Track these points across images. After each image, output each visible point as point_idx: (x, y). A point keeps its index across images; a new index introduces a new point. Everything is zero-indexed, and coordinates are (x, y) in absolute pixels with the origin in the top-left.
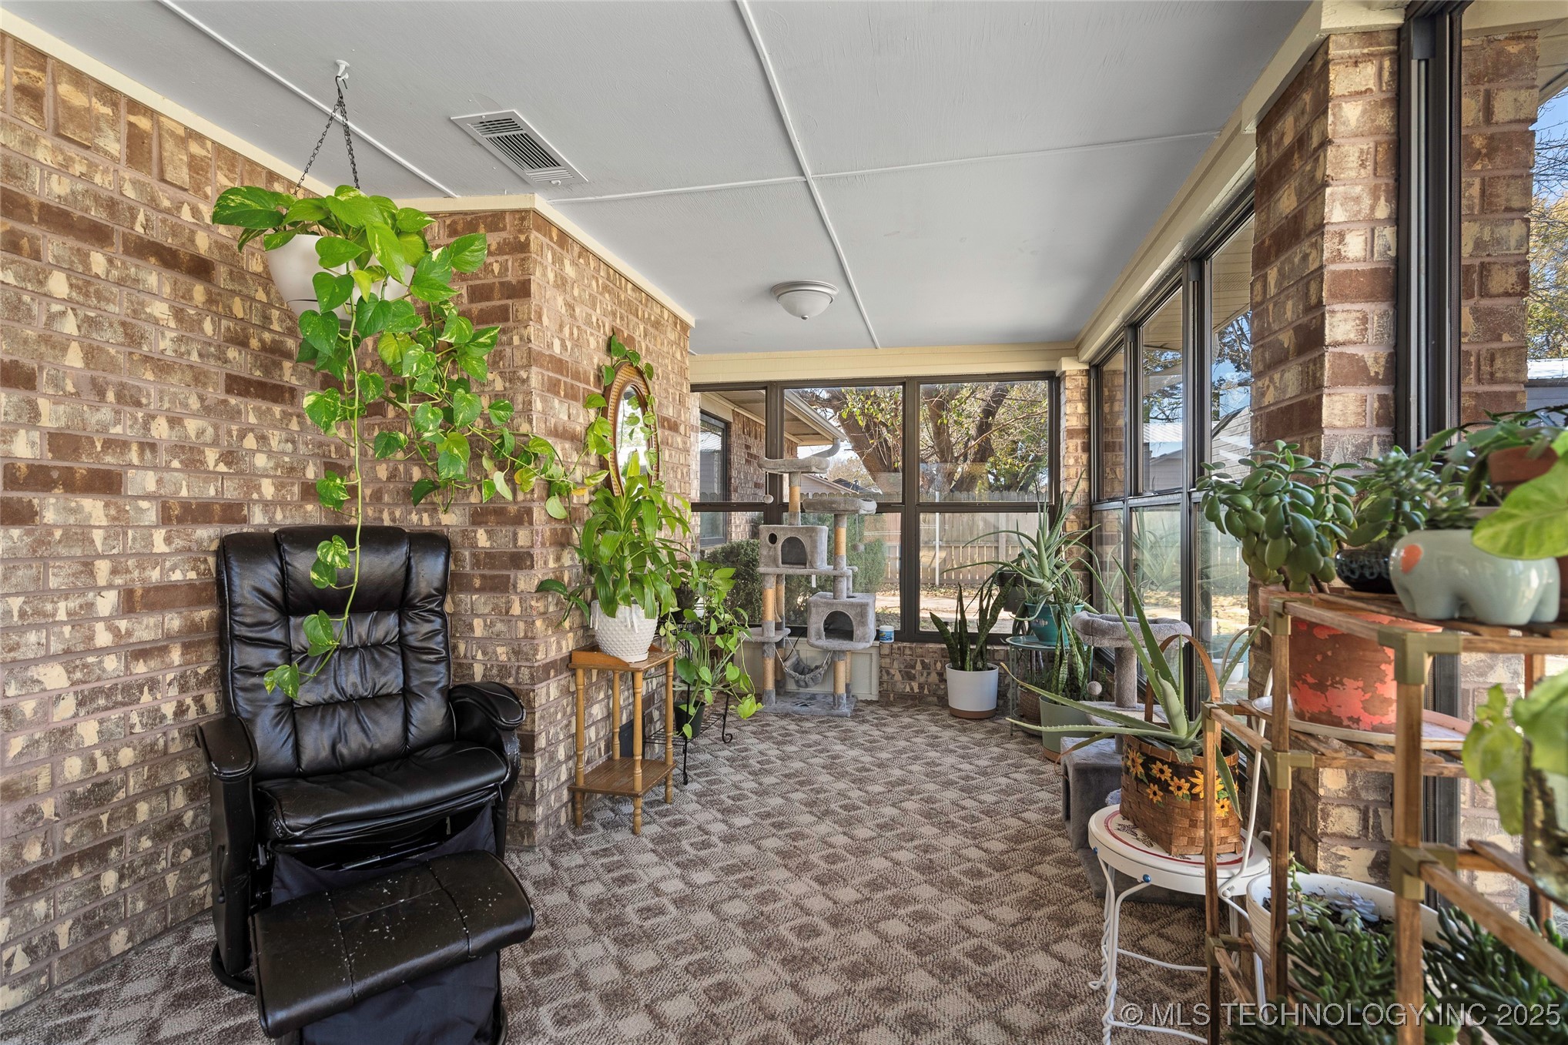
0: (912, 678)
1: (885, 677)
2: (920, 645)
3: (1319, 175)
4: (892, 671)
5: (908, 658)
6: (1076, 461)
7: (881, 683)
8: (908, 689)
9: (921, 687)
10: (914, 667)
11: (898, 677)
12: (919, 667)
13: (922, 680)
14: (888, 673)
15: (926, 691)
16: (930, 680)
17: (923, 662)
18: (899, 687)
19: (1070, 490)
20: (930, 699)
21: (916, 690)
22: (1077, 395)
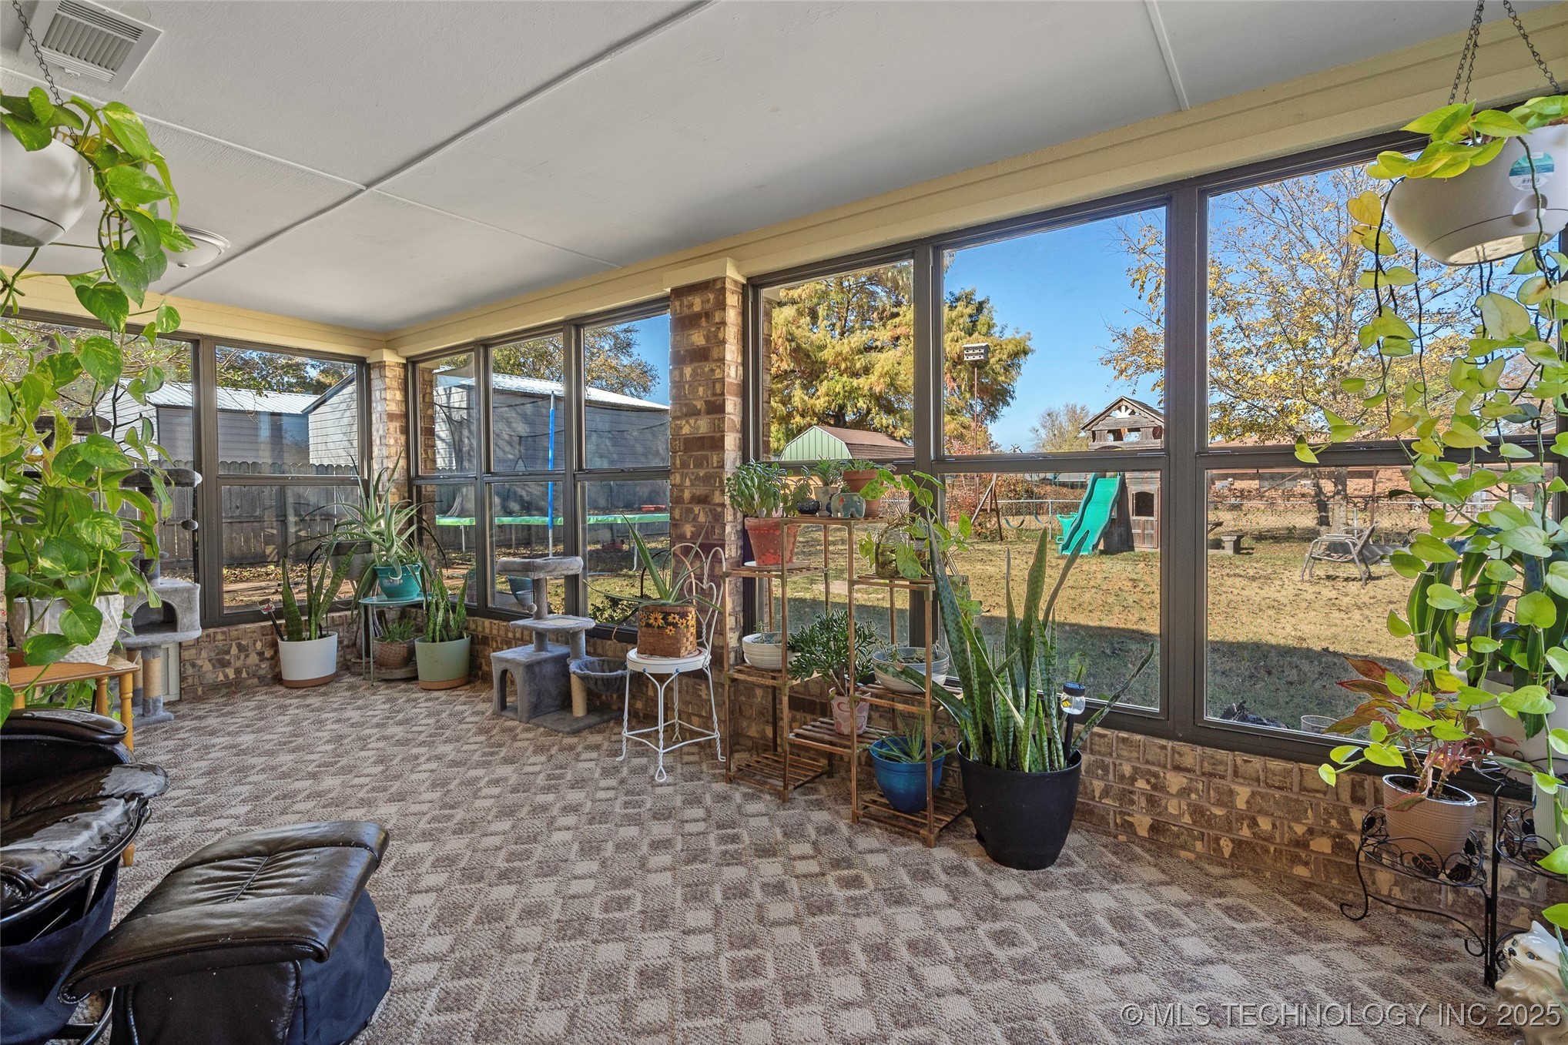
0: (224, 664)
1: (190, 671)
2: (232, 628)
3: (721, 336)
4: (199, 662)
5: (220, 644)
6: (396, 441)
7: (182, 678)
8: (221, 677)
9: (238, 671)
10: (228, 652)
11: (208, 667)
12: (234, 650)
13: (239, 664)
14: (193, 665)
15: (244, 675)
16: (249, 661)
17: (239, 646)
18: (210, 678)
19: (391, 466)
20: (250, 682)
21: (232, 675)
22: (395, 384)
